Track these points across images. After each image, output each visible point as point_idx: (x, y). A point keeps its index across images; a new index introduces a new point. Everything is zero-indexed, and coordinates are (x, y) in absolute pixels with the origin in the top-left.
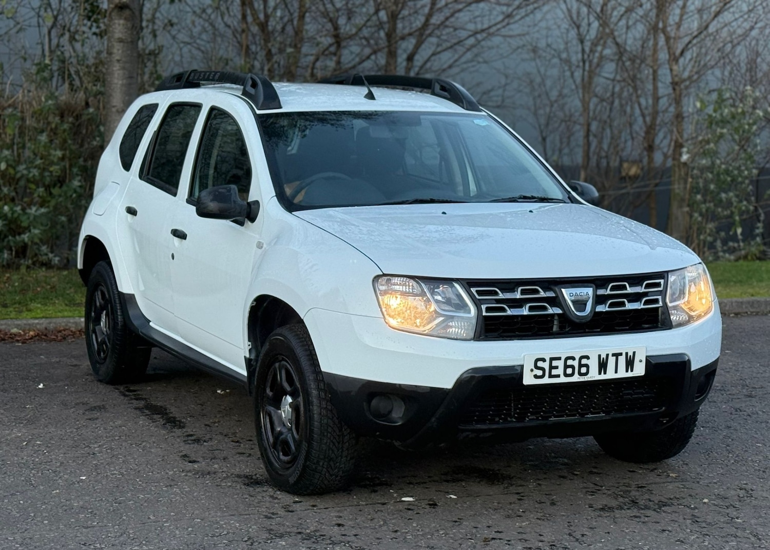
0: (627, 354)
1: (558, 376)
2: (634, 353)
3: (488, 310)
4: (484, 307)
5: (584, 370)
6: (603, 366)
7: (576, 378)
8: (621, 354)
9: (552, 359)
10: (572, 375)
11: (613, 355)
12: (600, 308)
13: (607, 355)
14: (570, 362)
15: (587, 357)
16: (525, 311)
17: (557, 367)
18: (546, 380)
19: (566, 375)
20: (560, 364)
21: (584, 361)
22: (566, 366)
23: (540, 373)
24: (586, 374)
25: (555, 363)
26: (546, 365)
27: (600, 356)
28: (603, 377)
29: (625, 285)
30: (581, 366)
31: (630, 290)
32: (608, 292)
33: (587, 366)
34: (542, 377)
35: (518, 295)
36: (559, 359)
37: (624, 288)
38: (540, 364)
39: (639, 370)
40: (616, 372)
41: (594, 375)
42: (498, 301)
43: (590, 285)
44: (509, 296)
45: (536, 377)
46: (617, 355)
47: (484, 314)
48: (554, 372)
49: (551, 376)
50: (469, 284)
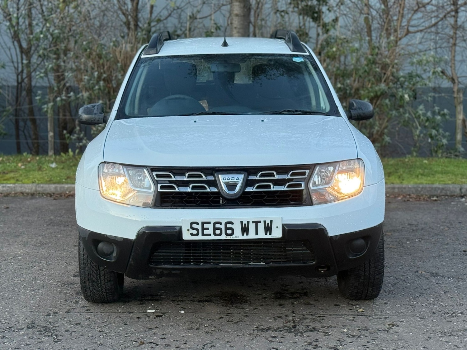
0: (265, 222)
1: (209, 235)
2: (271, 222)
3: (162, 187)
4: (159, 185)
5: (229, 232)
6: (245, 229)
7: (223, 237)
8: (260, 222)
9: (203, 223)
10: (220, 234)
11: (253, 222)
12: (249, 189)
13: (248, 222)
14: (217, 226)
15: (232, 223)
16: (189, 190)
17: (208, 229)
18: (200, 237)
19: (215, 234)
20: (211, 227)
21: (229, 226)
22: (215, 229)
23: (195, 232)
24: (232, 234)
25: (206, 226)
26: (199, 227)
27: (242, 223)
28: (245, 237)
29: (273, 173)
30: (226, 229)
31: (276, 177)
32: (258, 178)
33: (232, 229)
34: (197, 234)
35: (185, 178)
36: (209, 223)
37: (273, 175)
38: (194, 226)
39: (277, 233)
40: (257, 234)
41: (238, 235)
42: (170, 182)
43: (242, 172)
44: (179, 178)
45: (192, 234)
46: (257, 223)
47: (159, 190)
48: (206, 232)
49: (203, 235)
50: (153, 169)
